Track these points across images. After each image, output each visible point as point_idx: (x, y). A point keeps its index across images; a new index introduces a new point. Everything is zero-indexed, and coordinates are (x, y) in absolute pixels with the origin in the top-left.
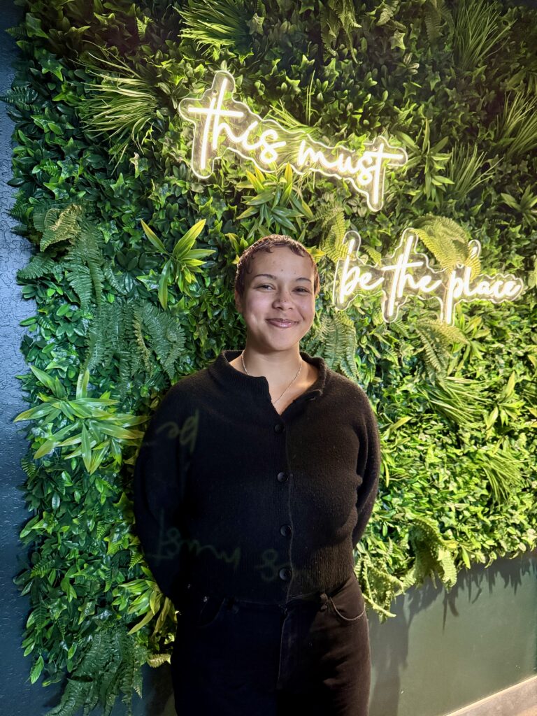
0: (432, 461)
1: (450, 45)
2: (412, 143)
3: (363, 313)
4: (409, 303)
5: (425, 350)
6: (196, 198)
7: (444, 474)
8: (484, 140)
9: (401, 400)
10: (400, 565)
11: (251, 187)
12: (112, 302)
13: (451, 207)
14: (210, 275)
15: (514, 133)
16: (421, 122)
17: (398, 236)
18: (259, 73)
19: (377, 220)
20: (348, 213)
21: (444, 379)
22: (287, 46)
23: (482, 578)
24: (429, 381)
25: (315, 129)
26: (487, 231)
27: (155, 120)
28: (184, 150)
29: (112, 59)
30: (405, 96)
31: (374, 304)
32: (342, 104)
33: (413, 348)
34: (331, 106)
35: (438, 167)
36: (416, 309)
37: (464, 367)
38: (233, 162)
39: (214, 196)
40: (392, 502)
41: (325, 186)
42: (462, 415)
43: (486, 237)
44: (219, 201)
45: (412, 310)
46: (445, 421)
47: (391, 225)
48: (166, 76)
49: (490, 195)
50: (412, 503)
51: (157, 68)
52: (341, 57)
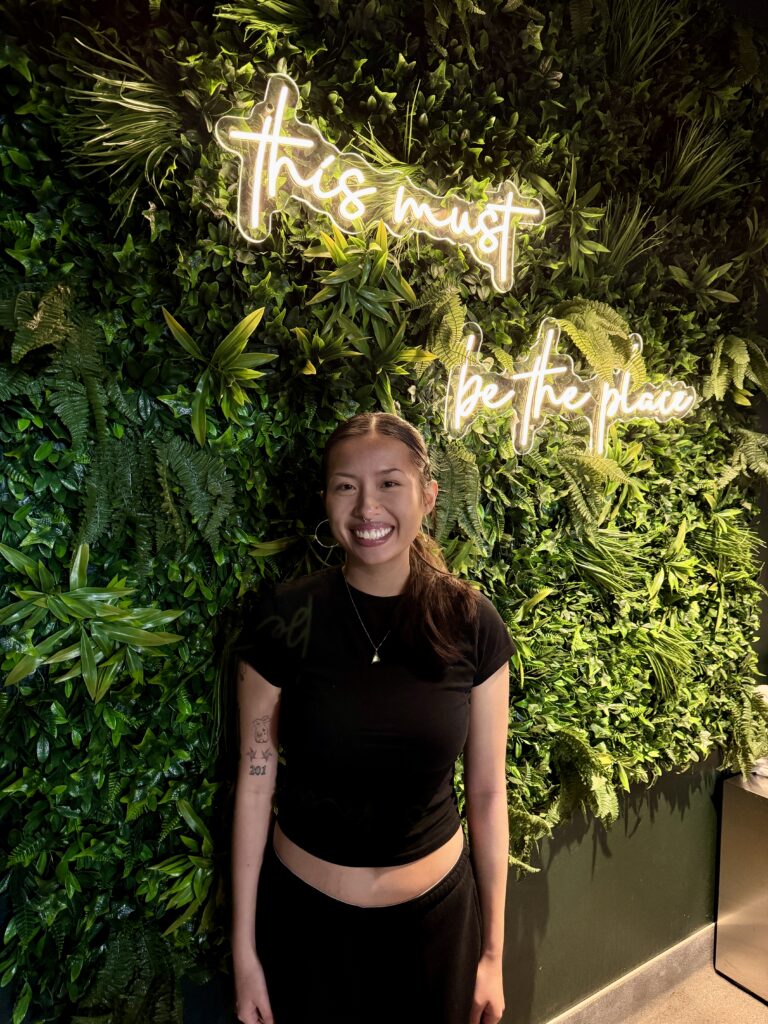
0: (579, 648)
1: (602, 45)
2: (551, 191)
3: (487, 443)
4: (547, 426)
5: (570, 493)
6: (245, 273)
7: (595, 664)
8: (647, 188)
10: (539, 796)
11: (327, 255)
12: (120, 437)
13: (604, 285)
14: (268, 391)
15: (688, 179)
16: (564, 160)
17: (534, 328)
18: (334, 78)
19: (503, 304)
20: (463, 295)
21: (595, 532)
22: (373, 39)
23: (641, 802)
24: (575, 535)
25: (416, 169)
26: (651, 319)
27: (178, 148)
28: (224, 197)
29: (109, 49)
30: (543, 121)
31: (502, 428)
32: (453, 131)
33: (554, 490)
34: (438, 133)
35: (589, 228)
36: (557, 434)
37: (619, 515)
38: (298, 217)
39: (271, 268)
40: (529, 710)
41: (432, 254)
42: (617, 581)
43: (650, 329)
44: (278, 277)
45: (553, 436)
46: (595, 591)
47: (524, 313)
48: (194, 79)
49: (656, 267)
50: (555, 709)
51: (179, 66)
52: (452, 60)
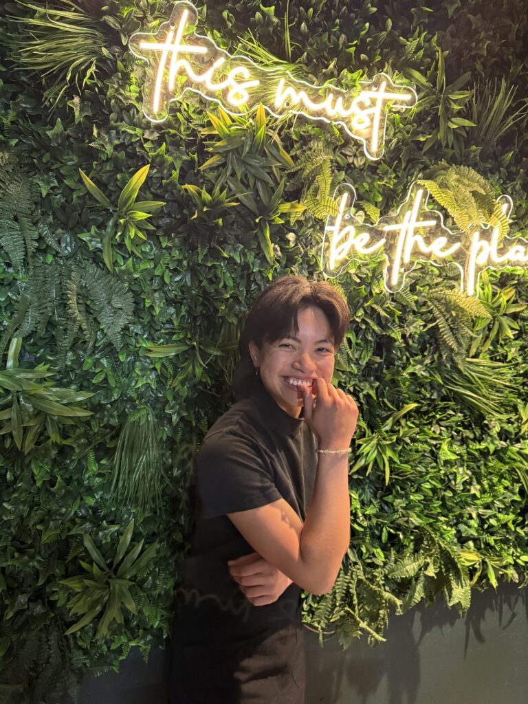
0: (448, 458)
2: (423, 80)
3: (358, 281)
4: (419, 269)
5: (437, 325)
6: (148, 145)
7: (463, 474)
9: (407, 383)
11: (216, 132)
12: (49, 263)
13: (475, 156)
14: (167, 234)
16: (435, 55)
17: (404, 189)
19: (378, 171)
20: (341, 163)
21: (463, 360)
23: (517, 599)
24: (443, 362)
25: (297, 66)
26: (523, 185)
28: (135, 92)
30: (414, 25)
31: (374, 271)
33: (423, 323)
34: (318, 39)
35: (456, 107)
36: (428, 278)
37: (491, 348)
38: (197, 106)
39: (173, 144)
40: (394, 504)
41: (313, 133)
42: (487, 404)
43: (522, 192)
45: (424, 278)
46: (466, 411)
47: (394, 176)
50: (419, 506)
